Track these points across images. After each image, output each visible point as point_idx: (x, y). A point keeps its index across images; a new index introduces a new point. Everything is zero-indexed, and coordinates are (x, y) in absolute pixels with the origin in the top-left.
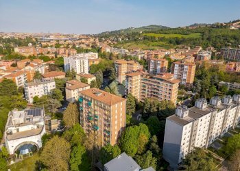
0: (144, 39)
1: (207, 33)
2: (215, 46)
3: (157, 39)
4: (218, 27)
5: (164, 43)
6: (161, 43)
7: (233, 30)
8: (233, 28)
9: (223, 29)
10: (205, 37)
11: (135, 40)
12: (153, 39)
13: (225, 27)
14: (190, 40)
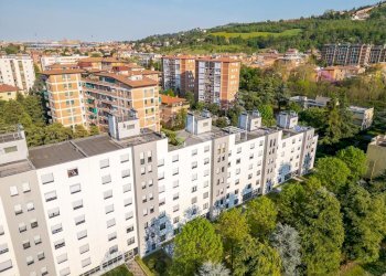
0: (206, 40)
1: (312, 27)
2: (320, 48)
3: (228, 41)
4: (331, 17)
5: (238, 47)
6: (234, 46)
7: (356, 22)
8: (357, 18)
9: (340, 21)
10: (308, 34)
11: (191, 43)
12: (220, 41)
13: (343, 17)
14: (282, 39)
